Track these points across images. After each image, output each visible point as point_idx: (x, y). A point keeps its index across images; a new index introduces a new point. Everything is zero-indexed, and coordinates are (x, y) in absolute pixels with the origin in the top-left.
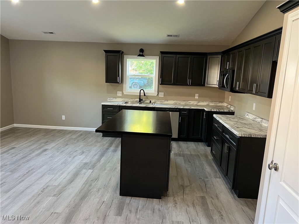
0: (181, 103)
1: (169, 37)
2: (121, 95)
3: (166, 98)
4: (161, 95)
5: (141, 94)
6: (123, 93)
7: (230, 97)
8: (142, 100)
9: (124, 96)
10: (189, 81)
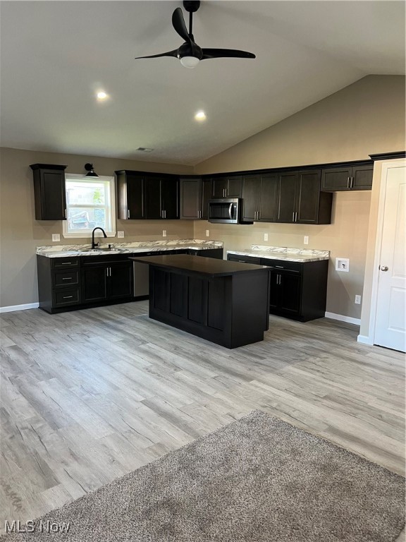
0: (148, 245)
1: (140, 151)
2: (59, 240)
3: (127, 240)
4: (121, 235)
5: (95, 236)
6: (62, 237)
7: (208, 231)
8: (97, 245)
9: (64, 241)
10: (164, 214)
